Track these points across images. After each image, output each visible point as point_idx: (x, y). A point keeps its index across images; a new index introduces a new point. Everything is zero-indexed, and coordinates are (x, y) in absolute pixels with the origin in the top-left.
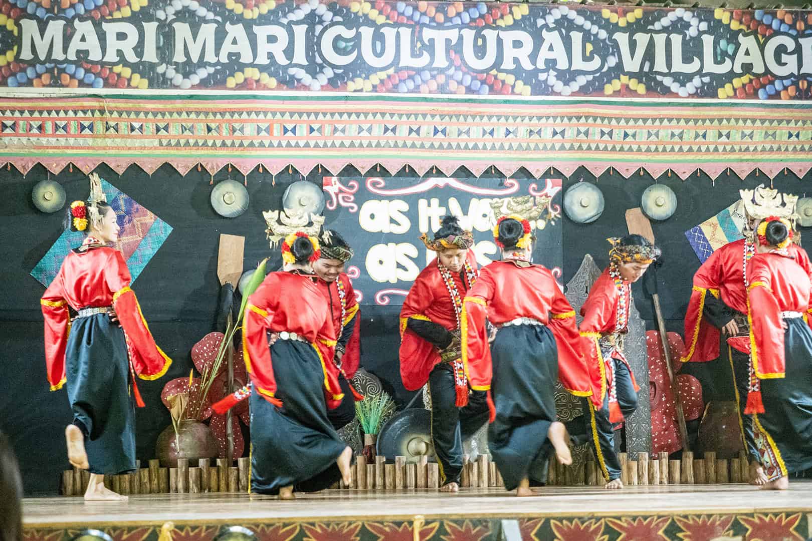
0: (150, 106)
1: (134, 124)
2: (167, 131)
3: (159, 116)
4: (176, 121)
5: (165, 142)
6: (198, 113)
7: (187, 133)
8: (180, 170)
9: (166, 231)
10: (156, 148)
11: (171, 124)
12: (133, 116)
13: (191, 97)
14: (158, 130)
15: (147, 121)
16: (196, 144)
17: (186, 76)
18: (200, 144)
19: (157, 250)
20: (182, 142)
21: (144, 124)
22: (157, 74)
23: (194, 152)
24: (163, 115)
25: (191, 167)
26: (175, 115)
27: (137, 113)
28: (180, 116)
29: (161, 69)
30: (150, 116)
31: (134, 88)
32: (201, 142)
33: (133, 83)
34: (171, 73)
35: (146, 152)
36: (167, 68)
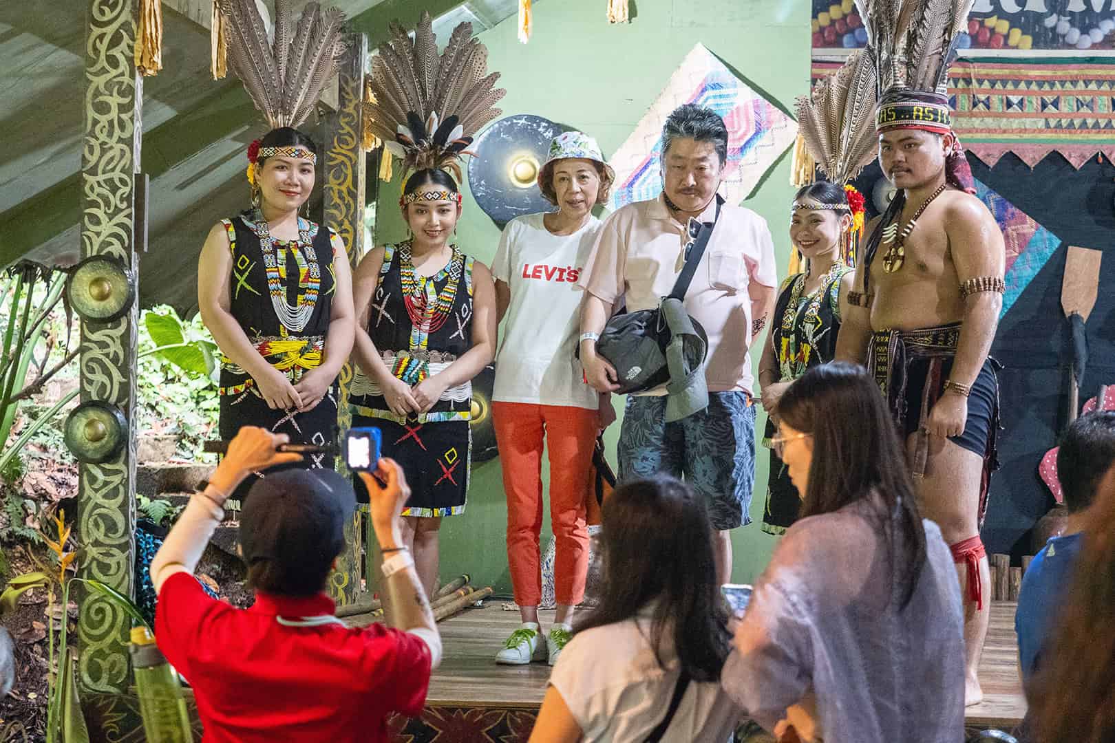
0: (1035, 73)
1: (1011, 97)
2: (1057, 108)
3: (1047, 87)
4: (1070, 93)
5: (1053, 123)
6: (1100, 82)
7: (1084, 110)
8: (1073, 161)
9: (1051, 244)
10: (1041, 131)
11: (1062, 98)
12: (1010, 87)
13: (1091, 60)
14: (1044, 106)
15: (1029, 93)
16: (1096, 125)
17: (1085, 30)
18: (1102, 125)
19: (1038, 270)
20: (1077, 122)
21: (1026, 98)
22: (1046, 29)
23: (1094, 136)
24: (1052, 85)
25: (1089, 156)
26: (1068, 86)
27: (1016, 83)
28: (1075, 87)
29: (1050, 22)
30: (1034, 87)
31: (1013, 48)
32: (1103, 123)
33: (1012, 42)
34: (1064, 26)
35: (1026, 136)
36: (1059, 20)
